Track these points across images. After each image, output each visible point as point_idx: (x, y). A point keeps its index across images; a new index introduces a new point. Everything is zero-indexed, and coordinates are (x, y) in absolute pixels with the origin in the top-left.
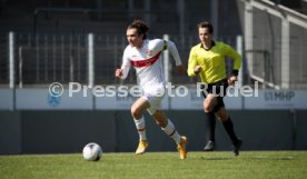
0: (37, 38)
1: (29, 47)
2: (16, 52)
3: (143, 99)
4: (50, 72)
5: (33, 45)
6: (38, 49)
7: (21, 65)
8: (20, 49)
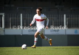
0: (72, 16)
1: (69, 18)
2: (66, 19)
3: (38, 31)
4: (75, 25)
5: (71, 17)
6: (72, 18)
7: (67, 23)
8: (67, 19)
